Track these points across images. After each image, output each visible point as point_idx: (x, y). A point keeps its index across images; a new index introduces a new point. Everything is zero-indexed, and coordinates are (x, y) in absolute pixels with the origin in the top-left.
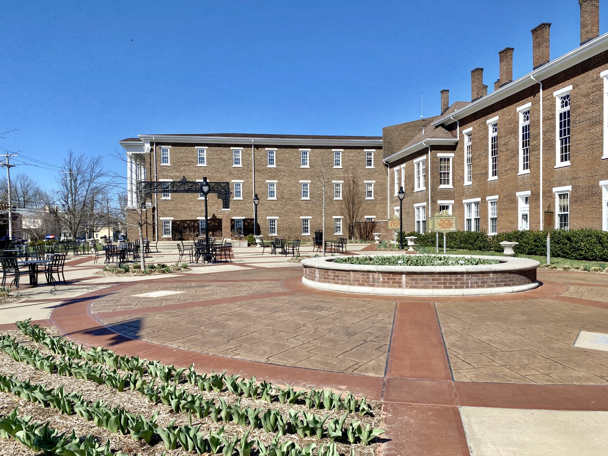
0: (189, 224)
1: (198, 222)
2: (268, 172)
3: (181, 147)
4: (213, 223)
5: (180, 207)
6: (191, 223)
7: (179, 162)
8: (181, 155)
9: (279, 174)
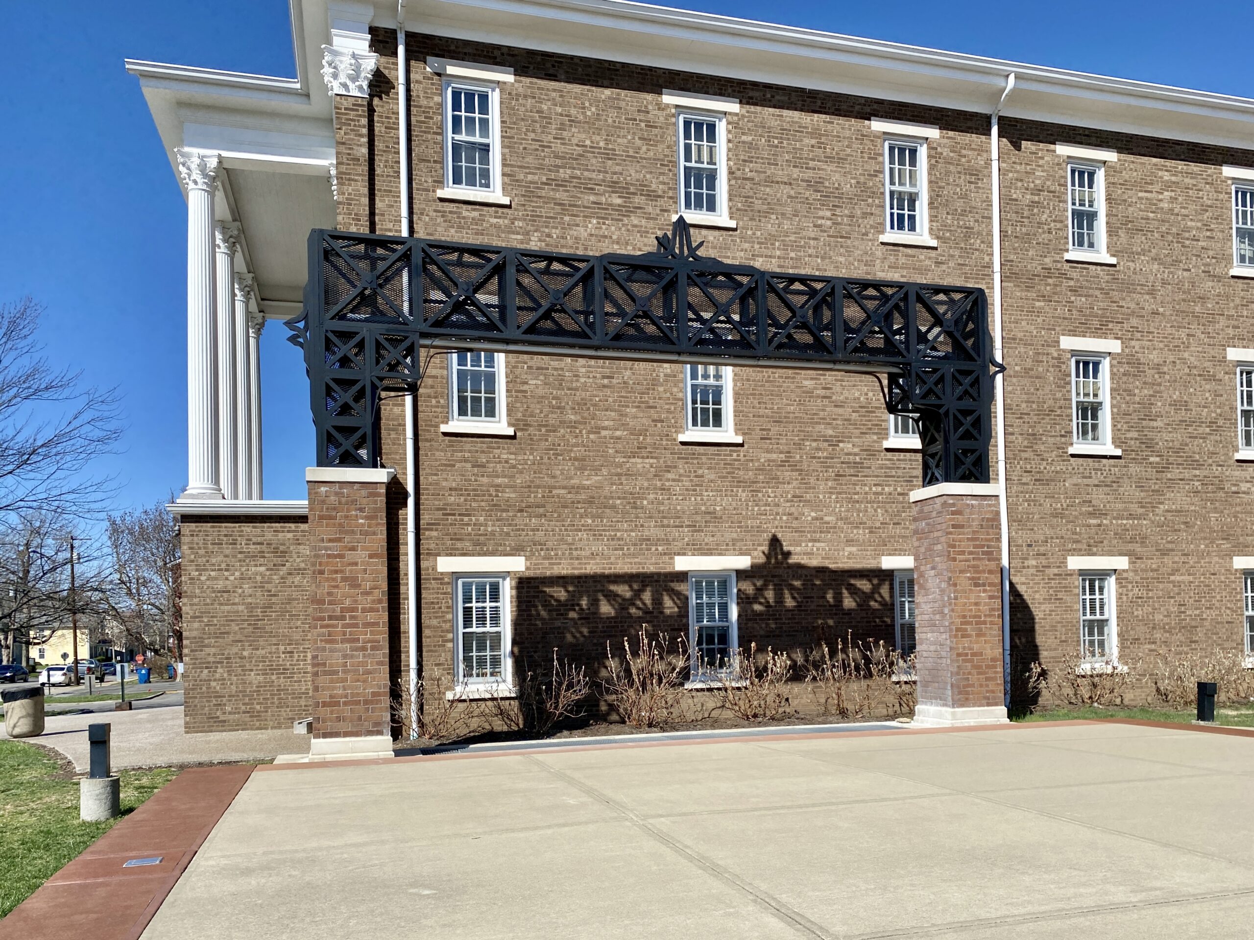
0: (623, 605)
1: (682, 587)
2: (1073, 290)
3: (577, 88)
4: (770, 595)
5: (571, 489)
6: (637, 594)
7: (561, 184)
8: (576, 135)
9: (1129, 304)
